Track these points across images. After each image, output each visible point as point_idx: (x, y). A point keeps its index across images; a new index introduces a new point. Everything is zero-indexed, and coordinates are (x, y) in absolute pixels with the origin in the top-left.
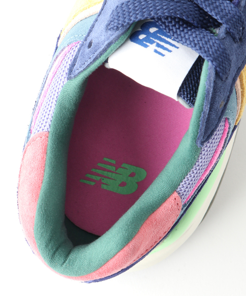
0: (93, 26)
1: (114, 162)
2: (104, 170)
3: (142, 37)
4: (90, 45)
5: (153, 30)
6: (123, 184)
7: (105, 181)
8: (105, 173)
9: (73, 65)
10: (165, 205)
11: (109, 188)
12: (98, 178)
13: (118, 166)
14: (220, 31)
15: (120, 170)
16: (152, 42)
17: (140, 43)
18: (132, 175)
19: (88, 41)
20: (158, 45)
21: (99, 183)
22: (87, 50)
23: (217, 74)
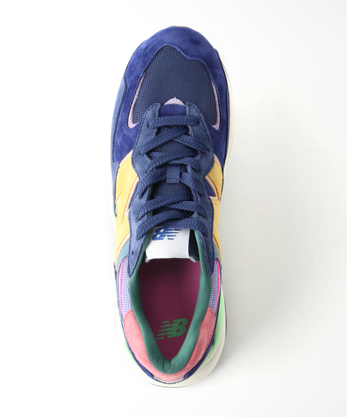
0: (130, 245)
1: (168, 322)
2: (165, 328)
3: (158, 236)
4: (133, 253)
5: (162, 231)
6: (178, 331)
7: (168, 333)
8: (167, 330)
9: (129, 269)
10: (207, 315)
11: (172, 336)
12: (164, 334)
13: (171, 323)
14: (195, 215)
15: (173, 325)
16: (165, 236)
17: (159, 239)
18: (181, 324)
19: (131, 252)
20: (168, 236)
21: (166, 336)
22: (133, 256)
23: (203, 234)
